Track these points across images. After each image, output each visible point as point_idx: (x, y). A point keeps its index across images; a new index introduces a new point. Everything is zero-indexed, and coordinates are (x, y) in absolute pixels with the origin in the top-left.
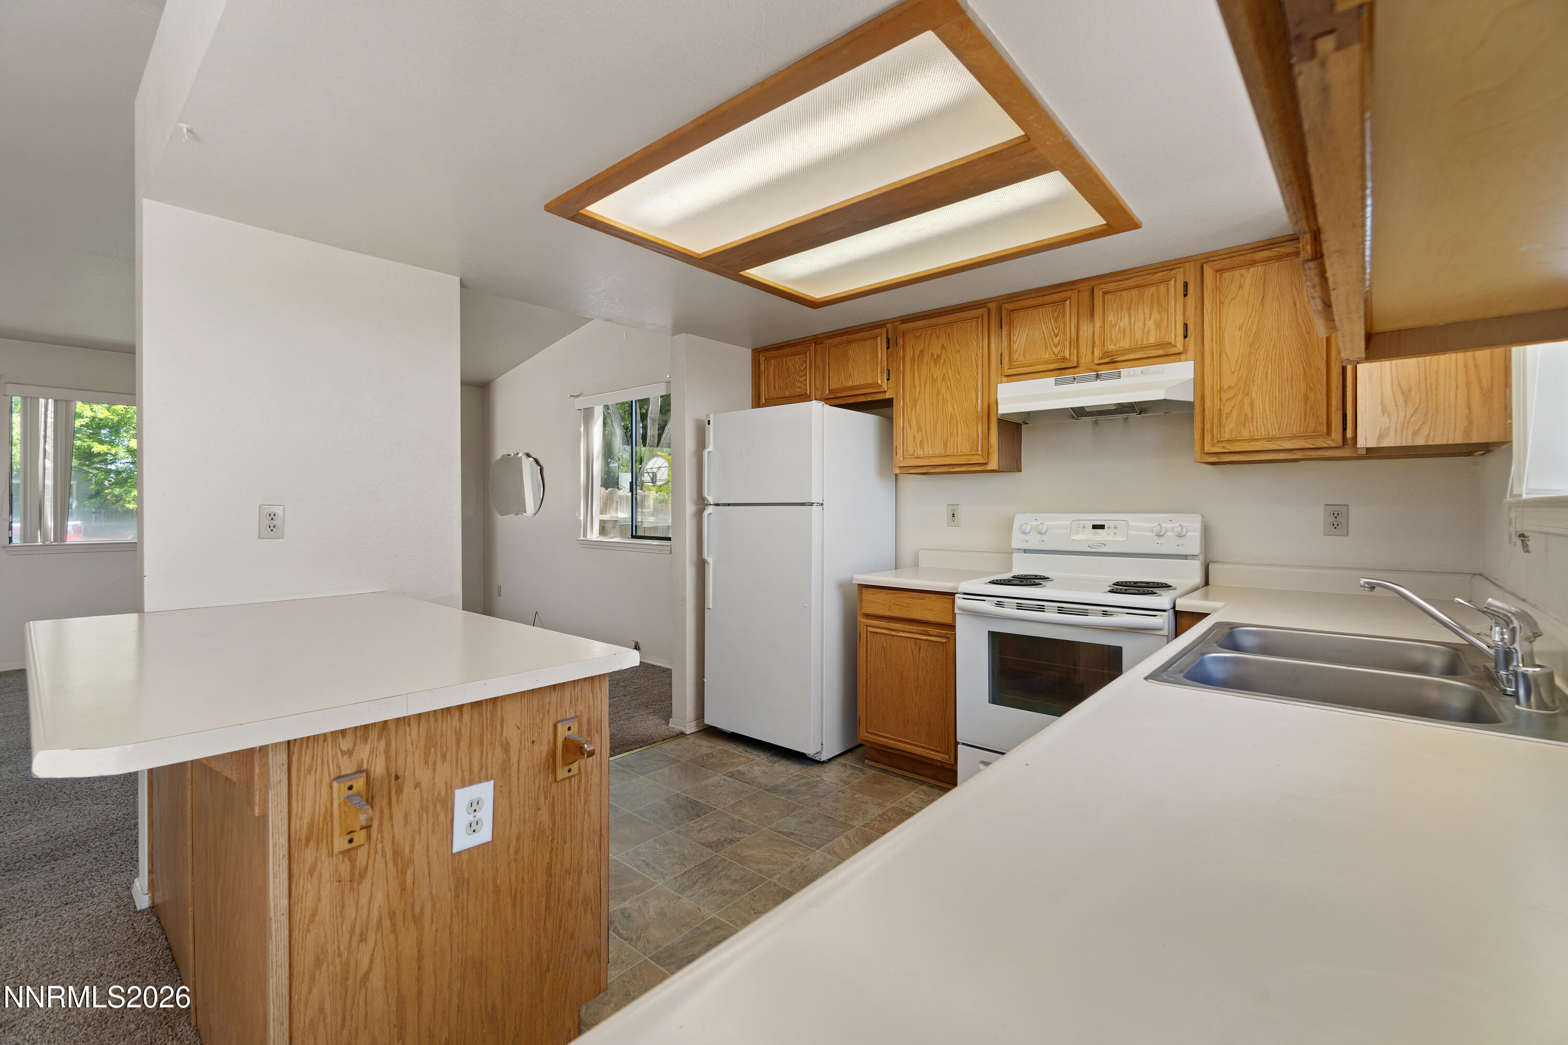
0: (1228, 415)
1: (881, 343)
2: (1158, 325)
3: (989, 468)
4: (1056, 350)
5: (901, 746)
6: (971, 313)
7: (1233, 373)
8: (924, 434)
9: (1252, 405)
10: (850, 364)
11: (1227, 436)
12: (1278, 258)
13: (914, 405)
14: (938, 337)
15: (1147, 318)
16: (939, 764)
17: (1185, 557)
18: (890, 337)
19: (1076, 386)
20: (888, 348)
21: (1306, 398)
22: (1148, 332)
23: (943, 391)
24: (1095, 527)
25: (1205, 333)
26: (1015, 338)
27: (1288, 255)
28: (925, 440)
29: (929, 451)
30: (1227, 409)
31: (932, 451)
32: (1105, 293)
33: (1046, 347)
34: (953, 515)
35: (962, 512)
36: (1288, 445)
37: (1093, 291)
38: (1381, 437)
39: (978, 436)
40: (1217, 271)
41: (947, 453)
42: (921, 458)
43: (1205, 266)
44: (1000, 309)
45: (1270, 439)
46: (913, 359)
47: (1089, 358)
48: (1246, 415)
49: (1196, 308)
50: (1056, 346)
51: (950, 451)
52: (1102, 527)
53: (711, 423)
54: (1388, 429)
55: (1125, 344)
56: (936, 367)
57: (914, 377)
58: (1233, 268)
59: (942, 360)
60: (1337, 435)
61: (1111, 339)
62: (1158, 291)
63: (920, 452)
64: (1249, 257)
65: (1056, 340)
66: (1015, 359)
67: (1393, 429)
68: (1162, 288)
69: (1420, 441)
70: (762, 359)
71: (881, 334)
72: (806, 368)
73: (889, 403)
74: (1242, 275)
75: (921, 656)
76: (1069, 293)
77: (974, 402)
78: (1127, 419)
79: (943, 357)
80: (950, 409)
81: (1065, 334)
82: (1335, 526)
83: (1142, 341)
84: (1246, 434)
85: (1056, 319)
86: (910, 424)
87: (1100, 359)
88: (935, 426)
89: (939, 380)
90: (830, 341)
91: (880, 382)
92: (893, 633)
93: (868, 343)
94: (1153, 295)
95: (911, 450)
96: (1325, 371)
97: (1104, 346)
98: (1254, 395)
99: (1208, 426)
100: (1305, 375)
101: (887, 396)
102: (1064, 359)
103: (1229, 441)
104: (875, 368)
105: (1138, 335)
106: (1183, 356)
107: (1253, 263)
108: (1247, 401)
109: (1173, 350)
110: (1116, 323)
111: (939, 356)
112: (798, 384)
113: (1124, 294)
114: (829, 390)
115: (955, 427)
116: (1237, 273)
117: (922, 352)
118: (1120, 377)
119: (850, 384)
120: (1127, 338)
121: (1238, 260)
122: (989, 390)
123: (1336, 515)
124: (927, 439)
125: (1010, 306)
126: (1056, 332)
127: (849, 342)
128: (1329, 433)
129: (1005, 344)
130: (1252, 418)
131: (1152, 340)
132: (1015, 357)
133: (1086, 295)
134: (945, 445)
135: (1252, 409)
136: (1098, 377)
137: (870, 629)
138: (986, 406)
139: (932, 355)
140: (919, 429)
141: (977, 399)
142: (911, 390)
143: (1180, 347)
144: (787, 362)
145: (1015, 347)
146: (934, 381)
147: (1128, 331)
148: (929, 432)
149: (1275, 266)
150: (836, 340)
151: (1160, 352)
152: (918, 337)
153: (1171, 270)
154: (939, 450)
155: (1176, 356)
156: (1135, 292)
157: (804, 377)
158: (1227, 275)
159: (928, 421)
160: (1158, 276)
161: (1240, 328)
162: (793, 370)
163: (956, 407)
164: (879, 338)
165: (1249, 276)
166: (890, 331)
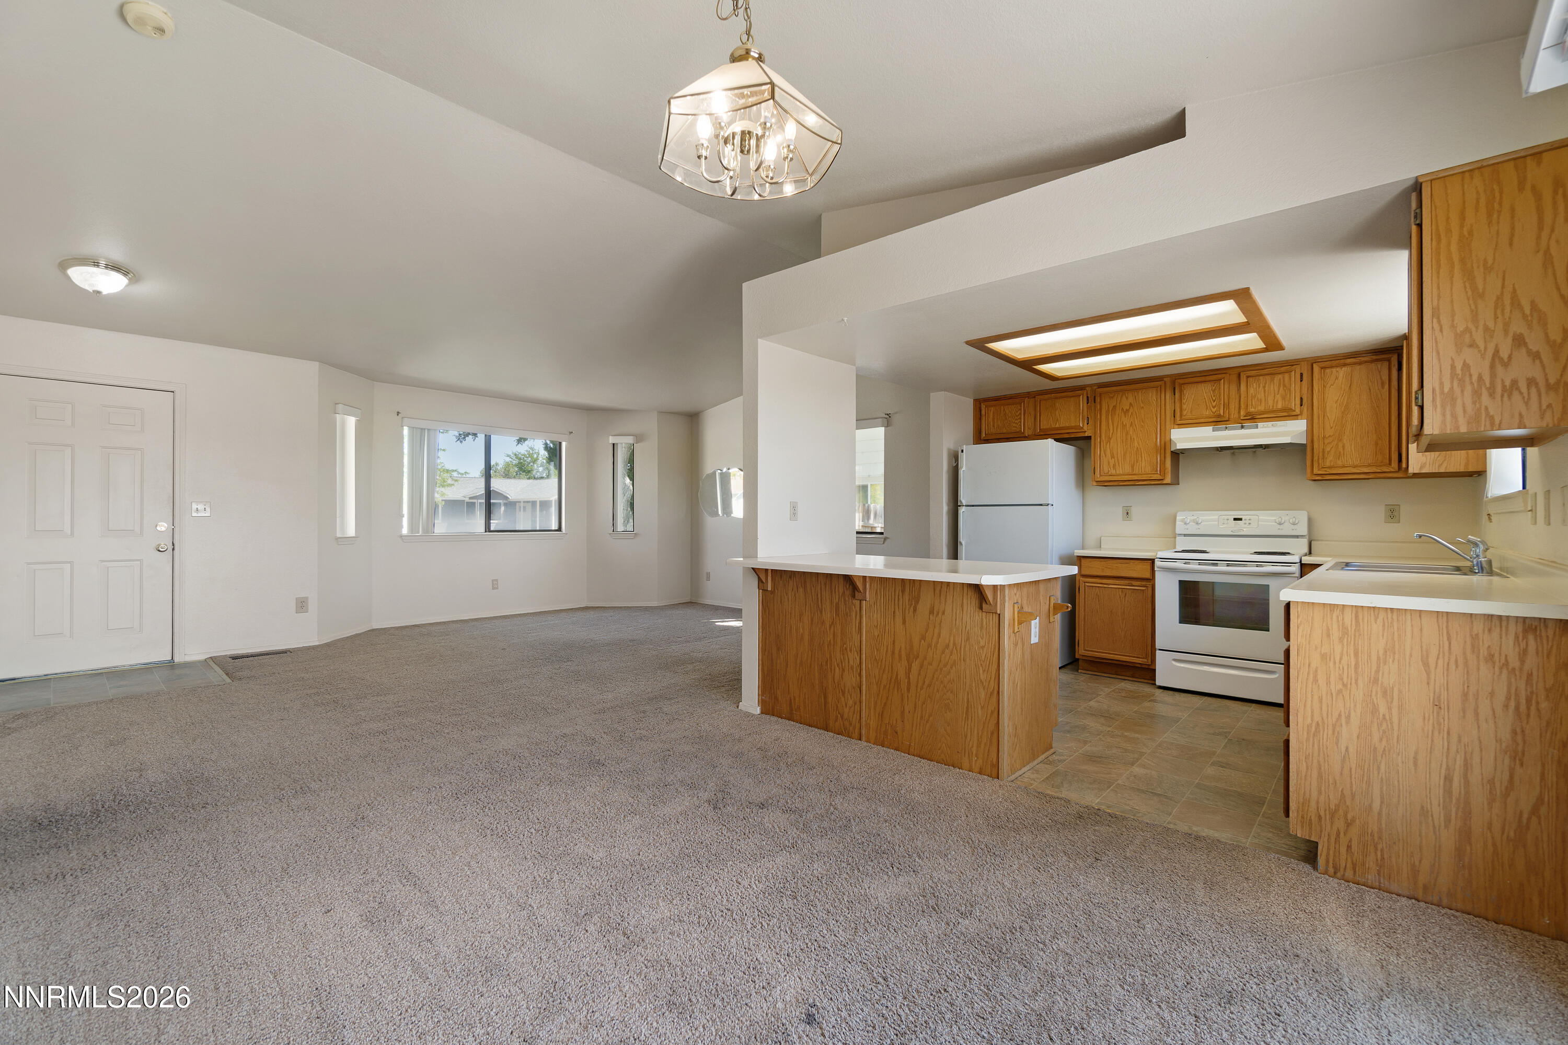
0: (1329, 452)
1: (1082, 401)
2: (1284, 398)
3: (1165, 482)
4: (1214, 410)
5: (1111, 657)
6: (1152, 384)
7: (1331, 428)
8: (1116, 461)
9: (1343, 447)
10: (1057, 412)
11: (1328, 464)
12: (1360, 363)
13: (1109, 439)
14: (1127, 398)
15: (1276, 392)
16: (1139, 666)
17: (1297, 537)
18: (1089, 396)
19: (1227, 433)
20: (1088, 403)
21: (1377, 444)
22: (1277, 402)
23: (1131, 433)
24: (1235, 519)
25: (1314, 404)
26: (1184, 401)
27: (1366, 362)
28: (1117, 464)
29: (1120, 471)
30: (1328, 449)
31: (1123, 470)
32: (1248, 377)
33: (1207, 408)
34: (1127, 513)
35: (1134, 511)
36: (1366, 470)
37: (1239, 375)
38: (1421, 468)
39: (1157, 462)
40: (1322, 368)
41: (1134, 472)
42: (1114, 475)
43: (1314, 364)
44: (1173, 383)
45: (1355, 467)
46: (1108, 412)
47: (1236, 415)
48: (1340, 453)
49: (1308, 389)
50: (1214, 407)
51: (1136, 471)
52: (1240, 519)
53: (964, 451)
54: (1425, 464)
55: (1262, 408)
56: (1125, 417)
57: (1108, 422)
58: (1332, 367)
59: (1130, 413)
60: (1395, 464)
61: (1252, 405)
62: (1283, 378)
63: (1113, 472)
64: (1342, 361)
65: (1214, 404)
66: (1184, 414)
67: (1428, 463)
68: (1287, 376)
69: (1442, 470)
70: (983, 407)
71: (1083, 394)
72: (1021, 414)
73: (1089, 438)
74: (1337, 371)
75: (1127, 599)
76: (1223, 375)
77: (1155, 440)
78: (1255, 452)
79: (1131, 410)
80: (1136, 444)
81: (1220, 399)
82: (1392, 517)
83: (1273, 407)
84: (1340, 463)
85: (1214, 391)
86: (1105, 454)
87: (1245, 416)
88: (1125, 455)
89: (1128, 426)
90: (1041, 397)
91: (1081, 425)
92: (1105, 586)
93: (1072, 399)
94: (1280, 380)
95: (1106, 470)
96: (1387, 429)
97: (1247, 409)
98: (1345, 441)
99: (1316, 458)
100: (1376, 430)
101: (1086, 435)
102: (1219, 416)
103: (1329, 467)
104: (1078, 416)
105: (1270, 403)
106: (1299, 417)
107: (1345, 365)
108: (1340, 445)
109: (1294, 413)
110: (1255, 396)
111: (1127, 411)
112: (1014, 425)
113: (1261, 378)
114: (1040, 429)
115: (1140, 456)
116: (1334, 370)
117: (1115, 407)
118: (1257, 428)
119: (1057, 426)
120: (1263, 404)
121: (1334, 363)
122: (1164, 432)
123: (1392, 511)
124: (1119, 463)
125: (1181, 381)
126: (1214, 398)
127: (1056, 398)
128: (1390, 464)
129: (1178, 405)
130: (1344, 454)
131: (1280, 406)
132: (1185, 413)
133: (1235, 377)
134: (1133, 467)
135: (1344, 449)
136: (1242, 427)
137: (1087, 584)
138: (1163, 443)
139: (1122, 409)
140: (1113, 457)
141: (1157, 439)
142: (1106, 431)
143: (1298, 411)
144: (1004, 410)
145: (1184, 407)
146: (1124, 426)
147: (1263, 400)
148: (1120, 459)
149: (1358, 367)
150: (1046, 396)
151: (1285, 414)
152: (1112, 397)
153: (1293, 365)
154: (1128, 469)
155: (1295, 417)
156: (1268, 377)
157: (1019, 420)
158: (1328, 371)
159: (1119, 452)
160: (1283, 369)
161: (1336, 402)
162: (1010, 415)
163: (1141, 443)
164: (1081, 397)
165: (1342, 372)
166: (1089, 392)
